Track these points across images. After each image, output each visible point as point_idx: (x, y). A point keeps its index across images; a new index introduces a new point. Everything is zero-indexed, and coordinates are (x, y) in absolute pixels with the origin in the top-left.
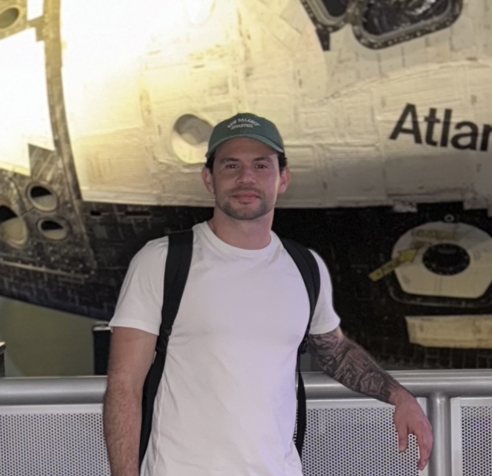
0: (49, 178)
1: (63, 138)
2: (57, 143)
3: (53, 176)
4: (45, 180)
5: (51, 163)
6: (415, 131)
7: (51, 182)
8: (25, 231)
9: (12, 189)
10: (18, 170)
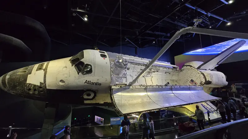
1: (45, 82)
5: (43, 84)
6: (87, 83)
8: (38, 92)
10: (38, 85)
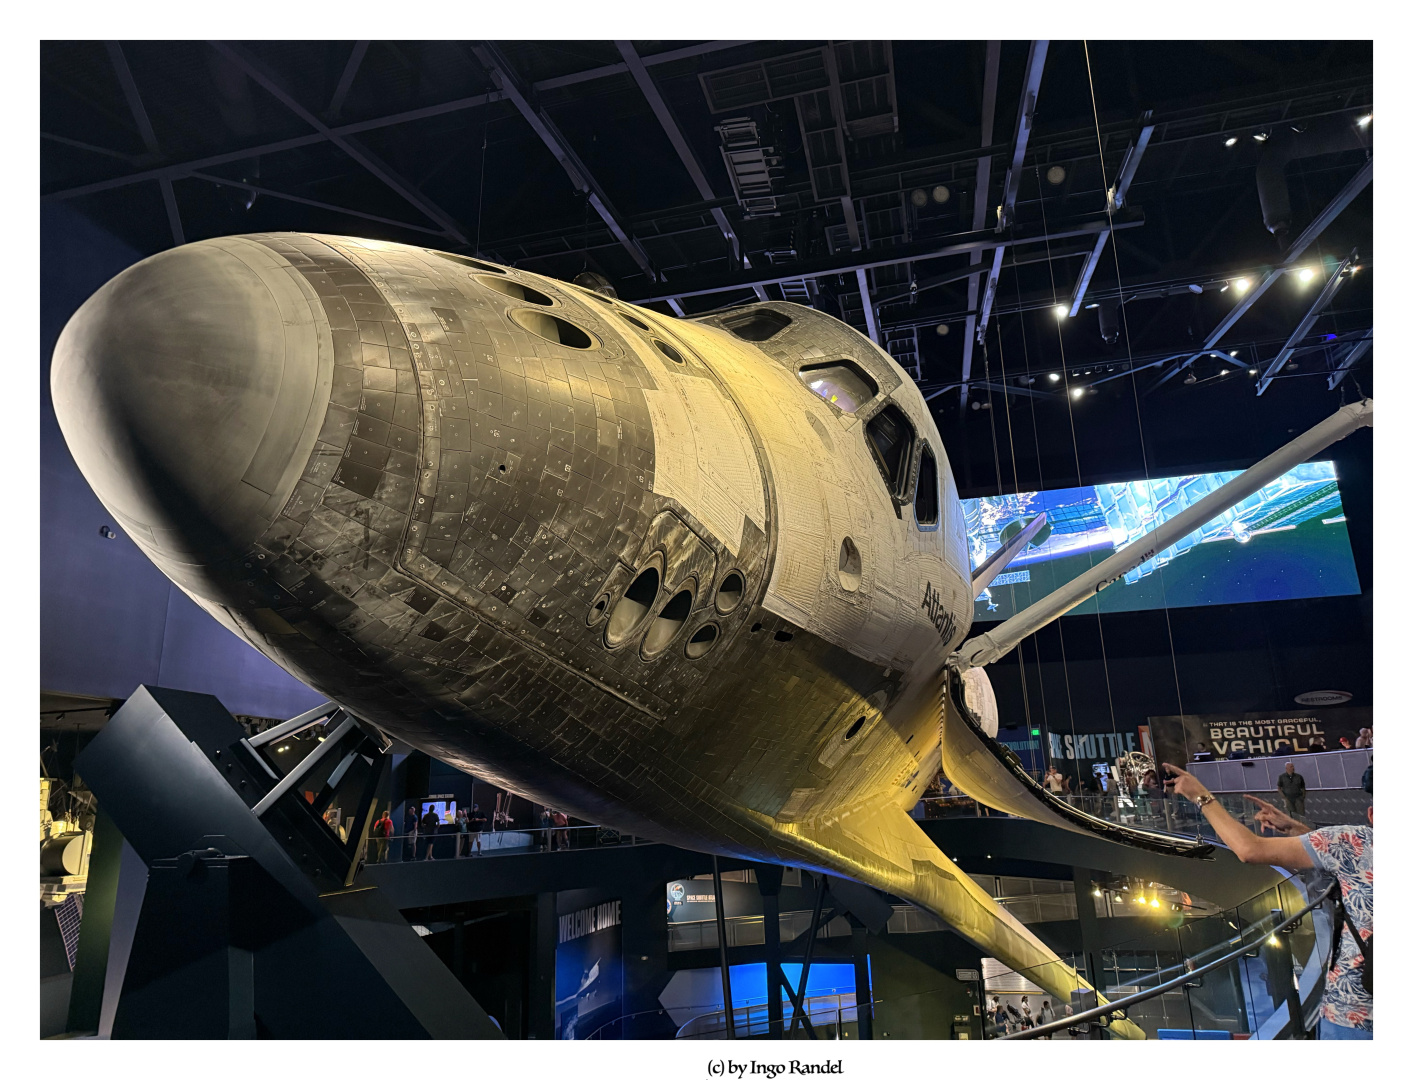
0: (750, 568)
1: (772, 524)
2: (768, 525)
3: (755, 565)
4: (746, 569)
5: (759, 549)
6: (929, 605)
7: (748, 575)
9: (710, 570)
10: (728, 546)
